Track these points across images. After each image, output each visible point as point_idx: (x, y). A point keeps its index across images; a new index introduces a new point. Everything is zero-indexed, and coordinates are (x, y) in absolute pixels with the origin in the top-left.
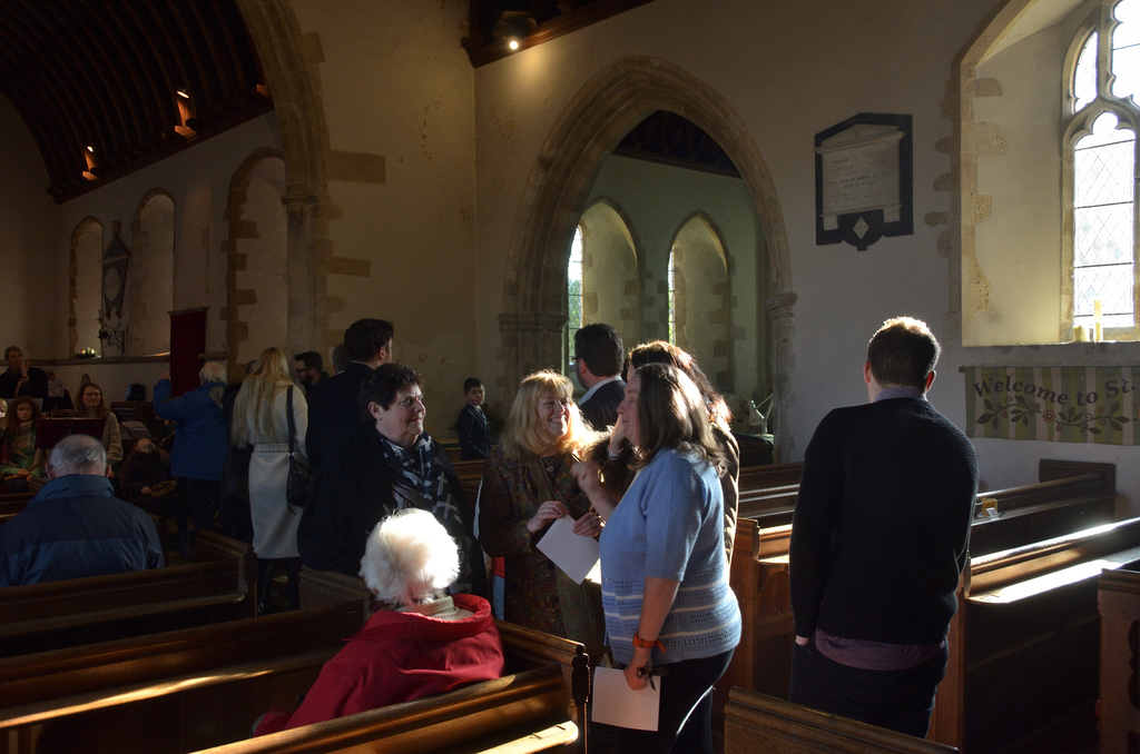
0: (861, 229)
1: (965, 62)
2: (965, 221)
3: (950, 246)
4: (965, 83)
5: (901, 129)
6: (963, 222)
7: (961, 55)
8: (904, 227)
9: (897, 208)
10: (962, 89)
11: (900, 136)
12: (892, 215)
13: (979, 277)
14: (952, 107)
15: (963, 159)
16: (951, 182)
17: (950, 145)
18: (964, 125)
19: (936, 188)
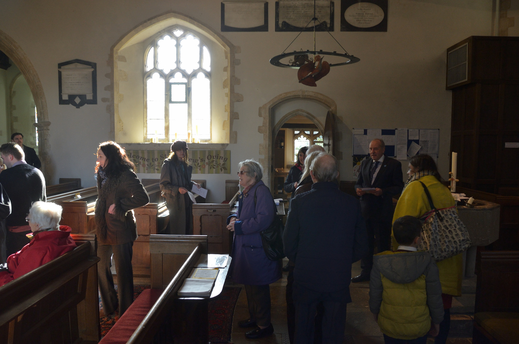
0: (78, 100)
1: (115, 49)
2: (116, 102)
3: (111, 110)
4: (115, 56)
5: (92, 68)
6: (115, 102)
7: (114, 46)
8: (94, 101)
9: (92, 94)
10: (114, 58)
11: (92, 70)
12: (89, 97)
13: (120, 121)
14: (111, 62)
15: (115, 81)
16: (111, 88)
17: (110, 76)
18: (115, 70)
19: (106, 89)
